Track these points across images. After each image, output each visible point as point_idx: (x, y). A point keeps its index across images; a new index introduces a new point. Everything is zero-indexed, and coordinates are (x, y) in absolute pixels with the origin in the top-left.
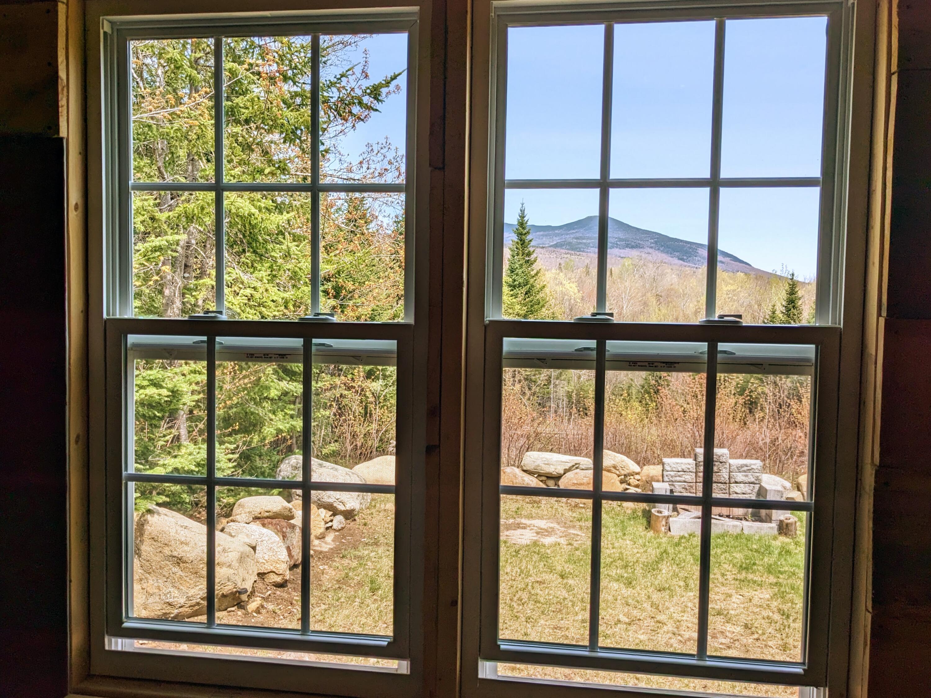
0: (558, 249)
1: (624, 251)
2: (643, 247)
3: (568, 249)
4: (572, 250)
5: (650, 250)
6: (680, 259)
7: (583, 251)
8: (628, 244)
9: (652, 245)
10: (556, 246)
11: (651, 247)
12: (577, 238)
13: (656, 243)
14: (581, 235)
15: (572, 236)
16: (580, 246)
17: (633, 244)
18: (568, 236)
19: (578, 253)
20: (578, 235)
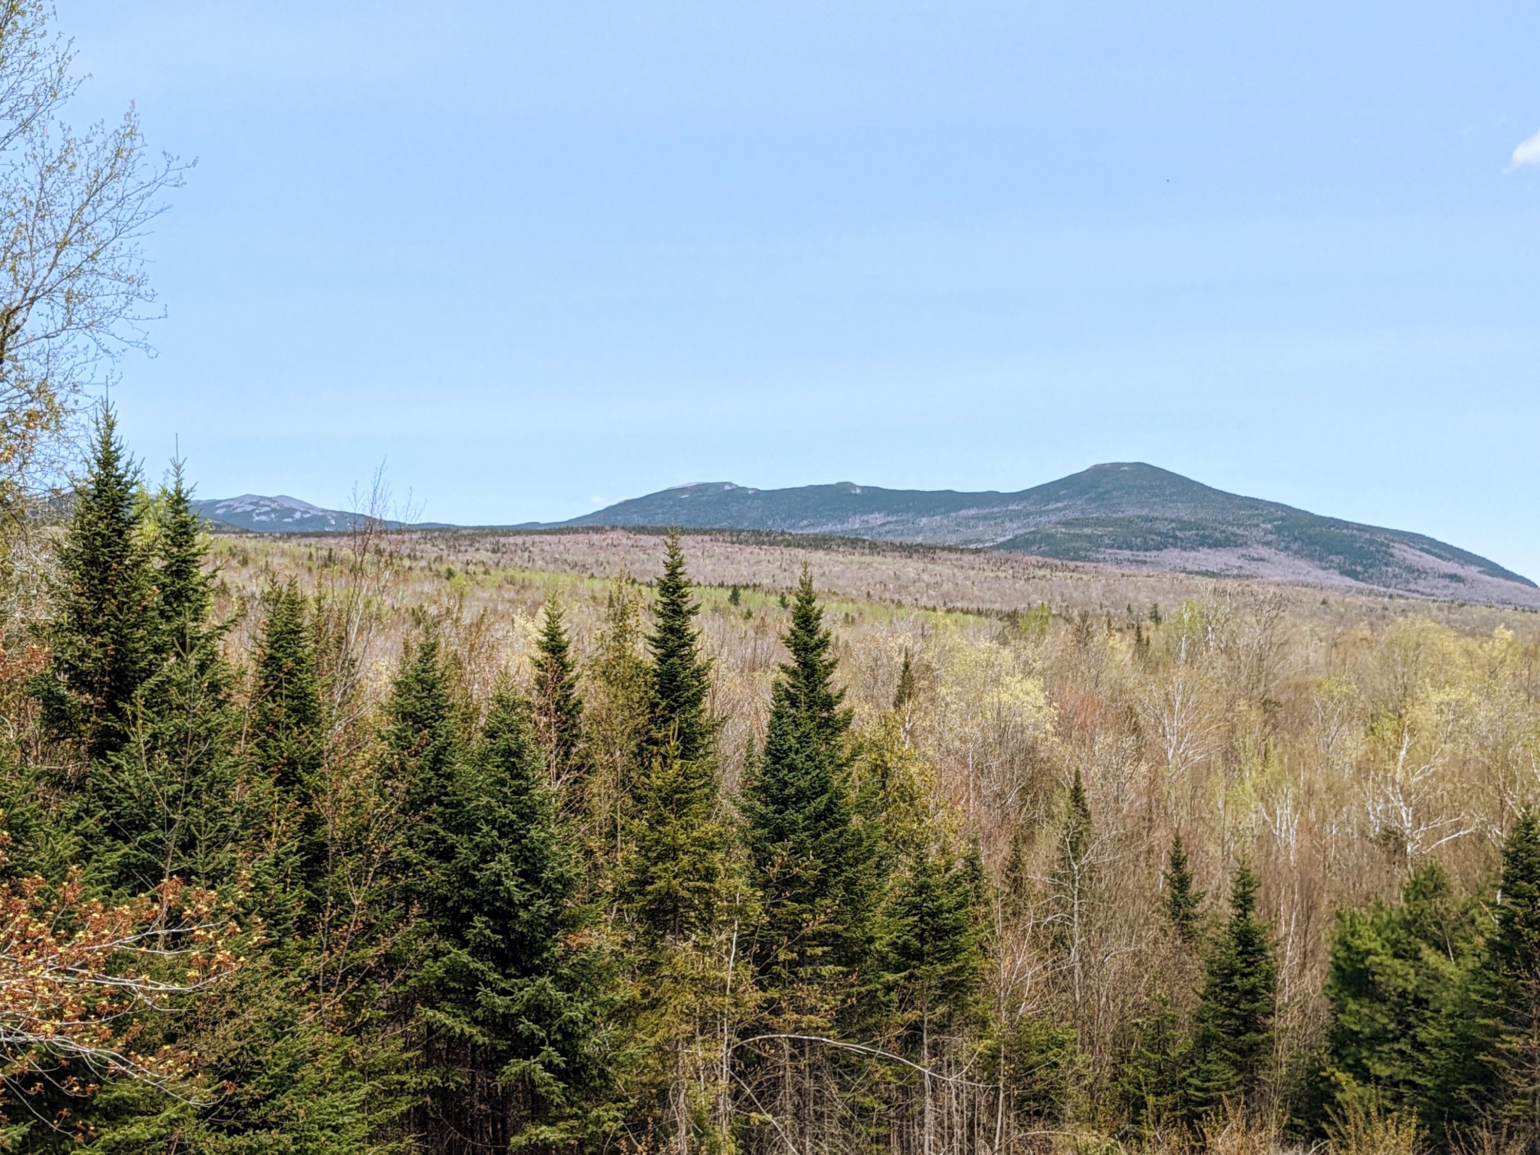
0: (1018, 555)
1: (1193, 554)
2: (1245, 544)
3: (1043, 554)
4: (1056, 555)
5: (1264, 552)
6: (1345, 573)
7: (1086, 559)
8: (1205, 537)
9: (1270, 537)
10: (1012, 545)
11: (1268, 544)
12: (1067, 524)
13: (1278, 530)
14: (1078, 515)
15: (1054, 519)
16: (1077, 545)
17: (1217, 534)
18: (1043, 519)
19: (1071, 564)
20: (1070, 515)
